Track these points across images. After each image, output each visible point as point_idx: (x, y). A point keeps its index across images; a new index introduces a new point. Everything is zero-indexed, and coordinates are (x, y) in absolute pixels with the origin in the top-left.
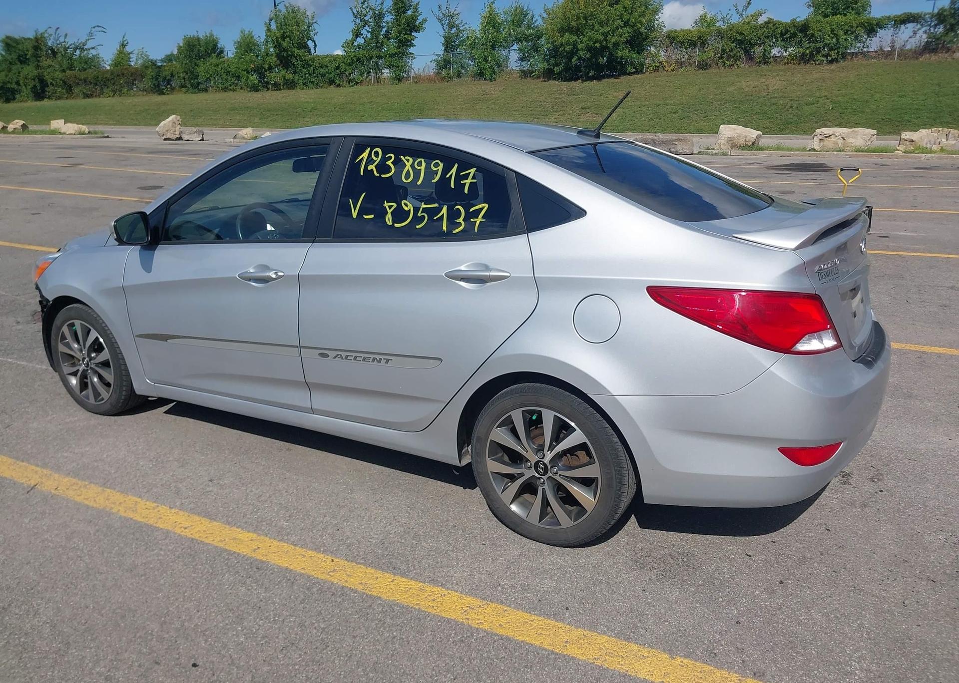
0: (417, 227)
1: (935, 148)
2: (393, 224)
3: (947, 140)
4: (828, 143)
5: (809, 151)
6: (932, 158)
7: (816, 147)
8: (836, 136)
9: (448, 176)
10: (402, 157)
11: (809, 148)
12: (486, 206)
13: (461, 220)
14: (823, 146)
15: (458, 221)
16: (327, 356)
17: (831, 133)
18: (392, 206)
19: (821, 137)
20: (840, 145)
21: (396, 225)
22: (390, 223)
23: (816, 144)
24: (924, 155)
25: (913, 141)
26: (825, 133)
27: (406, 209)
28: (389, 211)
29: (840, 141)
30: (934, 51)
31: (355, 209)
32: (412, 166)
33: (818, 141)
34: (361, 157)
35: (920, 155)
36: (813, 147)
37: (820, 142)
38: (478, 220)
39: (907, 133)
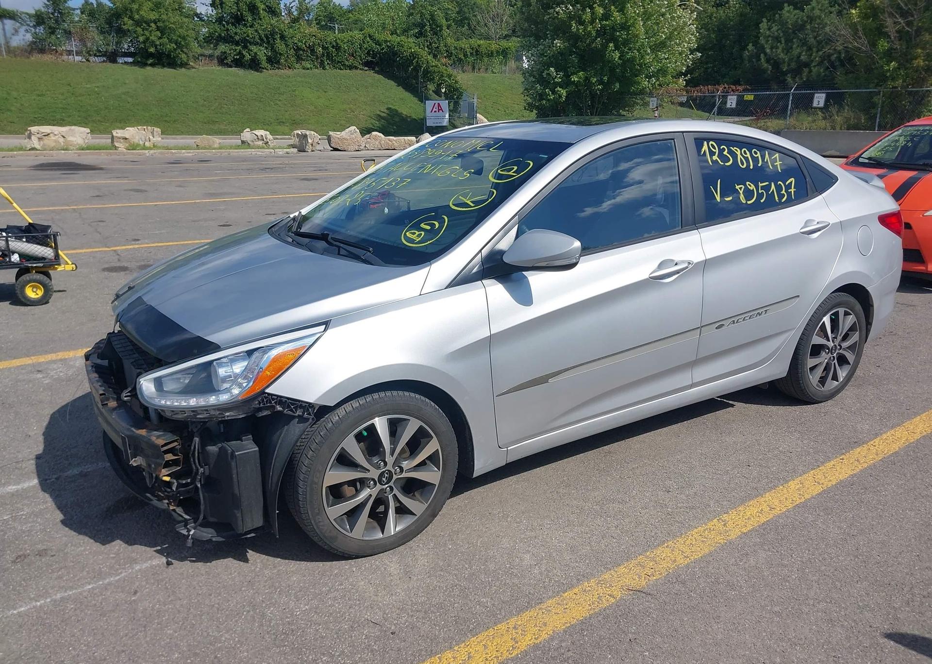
0: (762, 201)
1: (147, 144)
2: (746, 202)
3: (154, 137)
4: (50, 142)
5: (30, 150)
6: (155, 153)
7: (37, 146)
8: (56, 135)
9: (766, 160)
10: (732, 148)
11: (29, 147)
12: (793, 179)
13: (783, 192)
14: (44, 145)
15: (782, 193)
16: (723, 325)
17: (49, 132)
18: (741, 188)
19: (39, 136)
20: (62, 144)
21: (749, 202)
22: (744, 202)
23: (35, 142)
24: (147, 151)
25: (126, 139)
26: (43, 131)
27: (752, 189)
28: (741, 192)
29: (61, 140)
30: (42, 51)
31: (717, 194)
32: (741, 154)
33: (37, 140)
34: (703, 150)
35: (144, 151)
36: (33, 146)
37: (39, 141)
38: (792, 190)
39: (118, 131)
